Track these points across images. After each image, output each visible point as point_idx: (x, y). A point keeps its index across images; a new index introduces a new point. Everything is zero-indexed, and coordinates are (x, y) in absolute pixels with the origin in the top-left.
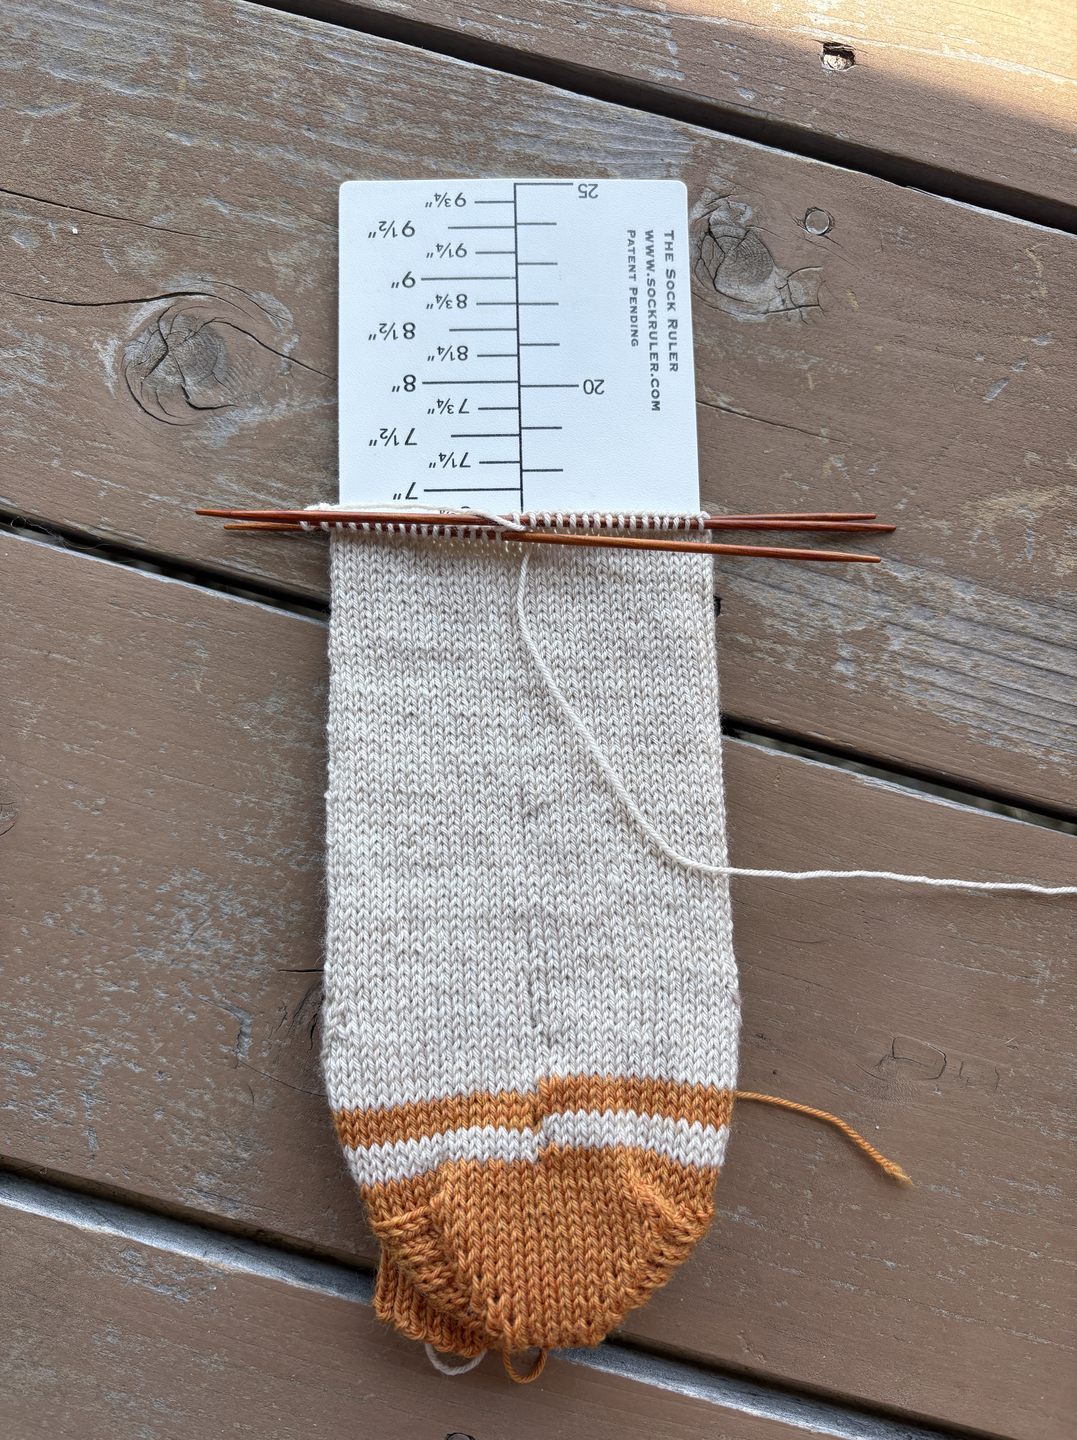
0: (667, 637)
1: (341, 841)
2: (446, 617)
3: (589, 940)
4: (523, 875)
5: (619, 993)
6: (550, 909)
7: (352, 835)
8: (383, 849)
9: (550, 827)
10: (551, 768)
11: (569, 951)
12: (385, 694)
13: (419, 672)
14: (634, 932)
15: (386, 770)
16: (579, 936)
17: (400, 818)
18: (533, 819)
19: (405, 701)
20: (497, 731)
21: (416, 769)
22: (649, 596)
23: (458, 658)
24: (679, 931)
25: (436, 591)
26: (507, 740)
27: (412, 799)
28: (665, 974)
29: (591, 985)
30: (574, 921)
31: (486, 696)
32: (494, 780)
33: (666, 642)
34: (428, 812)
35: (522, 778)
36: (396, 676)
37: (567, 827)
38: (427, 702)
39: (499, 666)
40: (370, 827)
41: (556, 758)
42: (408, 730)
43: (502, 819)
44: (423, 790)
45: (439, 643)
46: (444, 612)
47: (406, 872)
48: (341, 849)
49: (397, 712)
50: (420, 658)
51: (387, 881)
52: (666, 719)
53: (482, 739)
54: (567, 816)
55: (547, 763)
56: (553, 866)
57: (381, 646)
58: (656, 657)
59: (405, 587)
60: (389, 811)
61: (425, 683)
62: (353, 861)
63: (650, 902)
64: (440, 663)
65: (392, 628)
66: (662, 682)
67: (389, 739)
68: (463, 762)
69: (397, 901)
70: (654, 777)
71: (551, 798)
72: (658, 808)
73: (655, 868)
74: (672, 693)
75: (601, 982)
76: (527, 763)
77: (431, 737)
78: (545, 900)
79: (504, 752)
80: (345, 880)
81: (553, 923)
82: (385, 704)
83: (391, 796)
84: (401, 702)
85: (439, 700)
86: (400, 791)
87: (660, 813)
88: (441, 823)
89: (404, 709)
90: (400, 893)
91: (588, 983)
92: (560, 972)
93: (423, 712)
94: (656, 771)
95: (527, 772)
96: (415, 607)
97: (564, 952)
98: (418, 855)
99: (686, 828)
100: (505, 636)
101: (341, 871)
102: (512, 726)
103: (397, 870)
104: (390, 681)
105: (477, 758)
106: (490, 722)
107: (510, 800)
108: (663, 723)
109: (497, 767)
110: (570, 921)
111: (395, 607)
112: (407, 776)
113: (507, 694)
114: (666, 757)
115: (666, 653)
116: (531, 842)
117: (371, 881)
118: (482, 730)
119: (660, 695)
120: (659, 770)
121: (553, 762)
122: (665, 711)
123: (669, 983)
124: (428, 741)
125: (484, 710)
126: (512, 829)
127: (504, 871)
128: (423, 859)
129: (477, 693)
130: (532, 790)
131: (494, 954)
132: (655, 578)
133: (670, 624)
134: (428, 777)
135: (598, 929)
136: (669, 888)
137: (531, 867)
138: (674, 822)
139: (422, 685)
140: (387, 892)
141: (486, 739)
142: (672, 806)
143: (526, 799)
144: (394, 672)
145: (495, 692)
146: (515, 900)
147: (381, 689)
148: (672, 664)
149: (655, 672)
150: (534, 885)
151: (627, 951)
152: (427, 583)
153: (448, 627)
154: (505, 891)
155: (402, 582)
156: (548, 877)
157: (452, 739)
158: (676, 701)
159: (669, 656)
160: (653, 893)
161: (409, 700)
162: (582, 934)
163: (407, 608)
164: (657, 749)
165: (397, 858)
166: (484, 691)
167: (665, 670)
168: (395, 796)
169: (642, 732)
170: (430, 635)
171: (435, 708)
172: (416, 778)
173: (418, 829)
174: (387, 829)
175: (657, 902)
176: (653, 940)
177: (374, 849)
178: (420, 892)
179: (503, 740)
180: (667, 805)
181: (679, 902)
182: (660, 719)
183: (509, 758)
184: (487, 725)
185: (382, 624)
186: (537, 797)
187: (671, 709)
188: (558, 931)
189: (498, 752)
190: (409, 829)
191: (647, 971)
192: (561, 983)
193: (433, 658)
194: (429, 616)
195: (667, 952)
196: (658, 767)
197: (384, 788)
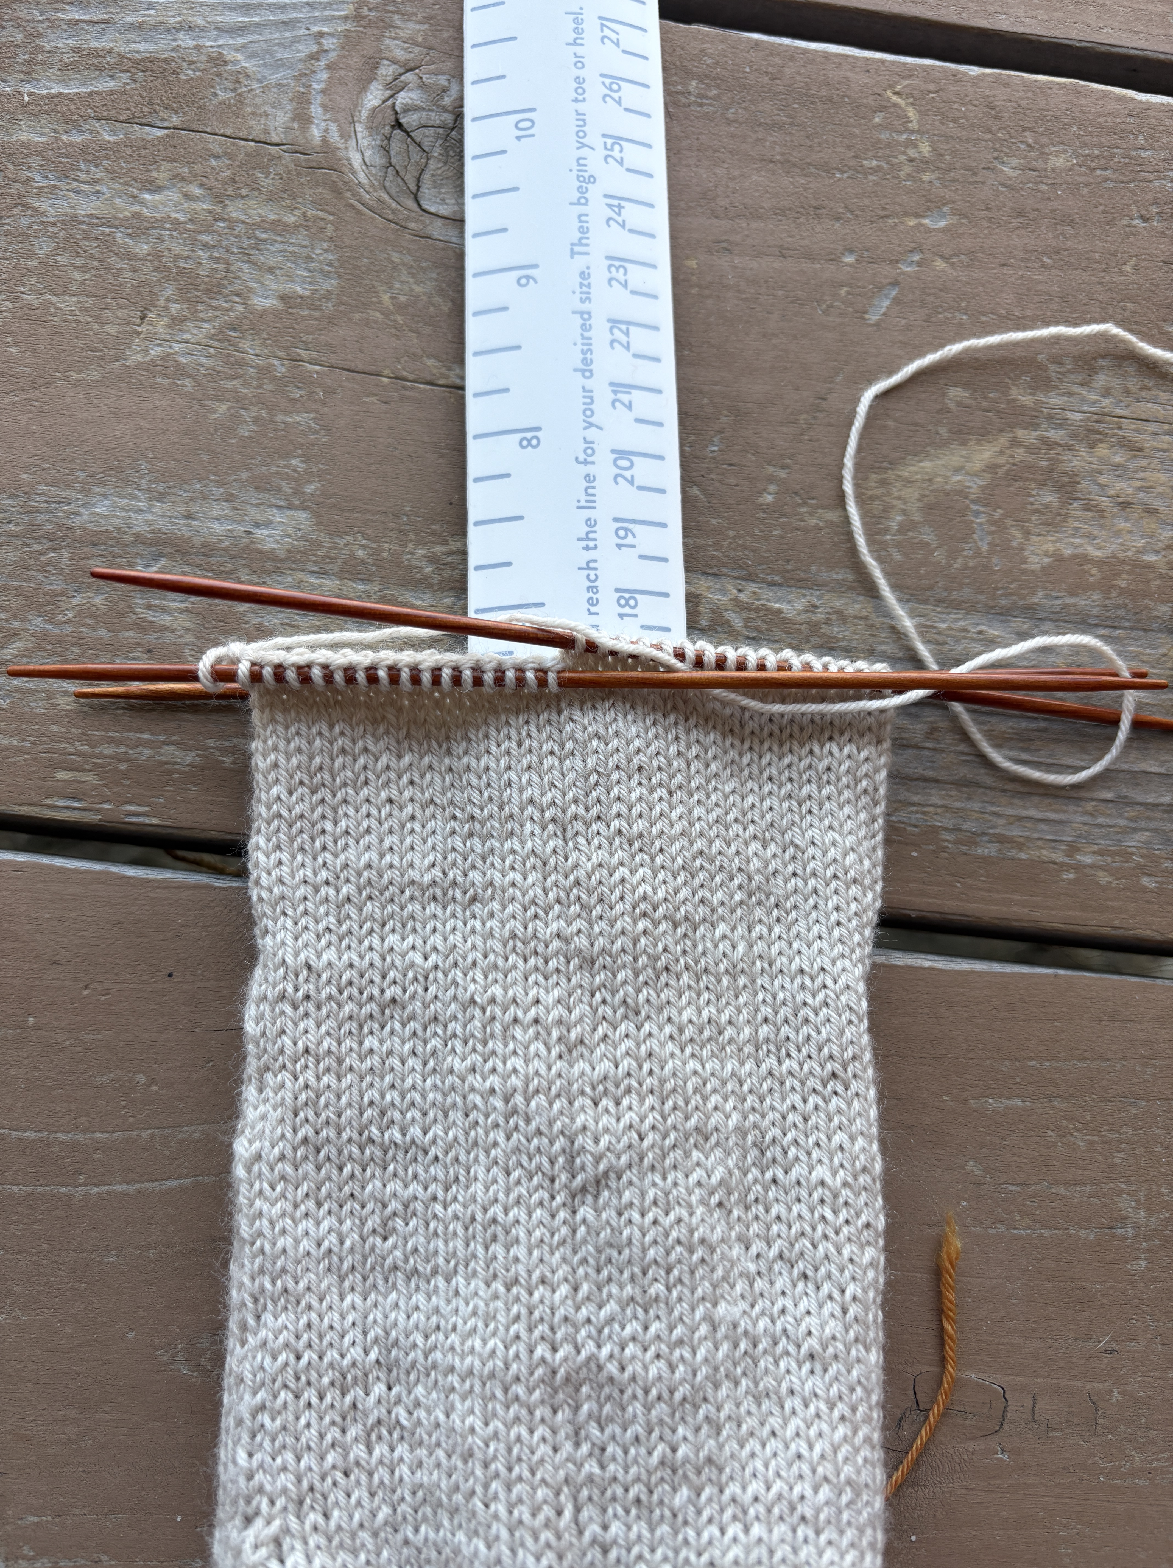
0: (814, 874)
1: (267, 1231)
2: (455, 824)
3: (681, 1431)
4: (569, 1302)
5: (730, 1533)
6: (612, 1368)
7: (288, 1221)
8: (342, 1243)
9: (620, 1214)
10: (625, 1102)
11: (643, 1451)
12: (351, 965)
13: (410, 925)
14: (754, 1409)
15: (349, 1105)
16: (661, 1422)
17: (369, 1188)
18: (589, 1199)
19: (384, 977)
20: (531, 1031)
21: (398, 1101)
22: (785, 805)
23: (474, 899)
24: (832, 1406)
25: (444, 779)
26: (549, 1051)
27: (391, 1153)
28: (808, 1493)
29: (680, 1518)
30: (654, 1392)
31: (515, 967)
32: (522, 1124)
33: (812, 882)
34: (415, 1177)
35: (573, 1120)
36: (371, 931)
37: (650, 1216)
38: (421, 979)
39: (541, 913)
40: (319, 1205)
41: (635, 1084)
42: (388, 1028)
43: (536, 1197)
44: (408, 1138)
45: (444, 873)
46: (454, 818)
47: (380, 1282)
48: (267, 1247)
49: (371, 998)
50: (412, 898)
51: (349, 1299)
52: (812, 1016)
53: (506, 1045)
54: (651, 1194)
55: (620, 1092)
56: (621, 1287)
57: (348, 881)
58: (795, 907)
59: (393, 775)
60: (352, 1176)
61: (419, 942)
62: (290, 1267)
63: (779, 1349)
64: (445, 908)
65: (368, 848)
66: (804, 949)
67: (355, 1046)
68: (473, 1089)
69: (365, 1333)
70: (791, 1117)
71: (624, 1159)
72: (794, 1173)
73: (789, 1284)
74: (823, 969)
75: (699, 1513)
76: (583, 1093)
77: (425, 1042)
78: (605, 1351)
79: (543, 1071)
80: (275, 1302)
81: (616, 1394)
82: (350, 983)
83: (355, 1150)
84: (377, 979)
85: (440, 975)
86: (371, 1140)
87: (799, 1183)
88: (434, 1198)
89: (383, 991)
90: (371, 1317)
91: (675, 1516)
92: (627, 1490)
93: (413, 997)
94: (794, 1107)
95: (583, 1109)
96: (409, 810)
97: (632, 1451)
98: (398, 1253)
99: (843, 1215)
100: (552, 861)
101: (268, 1285)
102: (560, 1022)
103: (365, 1279)
104: (361, 942)
105: (494, 1081)
106: (520, 1014)
107: (552, 1163)
108: (806, 1021)
109: (528, 1101)
110: (647, 1392)
111: (374, 812)
112: (383, 1113)
113: (553, 964)
114: (811, 1083)
115: (811, 901)
116: (585, 1241)
117: (321, 1300)
118: (505, 1029)
119: (802, 971)
120: (799, 1104)
121: (628, 1091)
122: (810, 1001)
123: (818, 1511)
124: (419, 1049)
125: (510, 993)
126: (553, 1216)
127: (537, 1295)
128: (406, 1260)
129: (500, 962)
130: (590, 1145)
131: (515, 1451)
132: (795, 776)
133: (819, 854)
134: (418, 1115)
135: (696, 1407)
136: (812, 1322)
137: (585, 1288)
138: (822, 1201)
139: (413, 947)
140: (350, 1319)
141: (511, 1046)
142: (821, 1172)
143: (578, 1161)
144: (368, 925)
145: (532, 961)
146: (554, 1350)
147: (345, 957)
148: (822, 920)
149: (794, 931)
150: (589, 1321)
151: (742, 1447)
152: (430, 767)
153: (459, 845)
154: (537, 1333)
155: (388, 768)
156: (611, 1307)
157: (458, 1045)
158: (829, 982)
159: (816, 907)
160: (785, 1331)
161: (392, 974)
162: (667, 1419)
163: (396, 812)
164: (796, 1066)
165: (365, 1258)
166: (512, 958)
167: (809, 930)
168: (362, 1150)
169: (772, 1036)
170: (431, 857)
171: (433, 989)
172: (397, 1115)
173: (400, 1207)
174: (347, 1208)
175: (791, 1349)
176: (786, 1423)
177: (326, 1244)
178: (402, 1318)
179: (542, 1047)
180: (811, 1169)
181: (831, 1350)
182: (801, 1014)
183: (551, 1083)
184: (515, 1020)
185: (351, 842)
186: (598, 1159)
187: (821, 996)
188: (623, 1409)
189: (531, 1070)
190: (385, 1206)
191: (778, 1486)
192: (627, 1512)
193: (435, 899)
194: (431, 825)
195: (811, 1447)
196: (796, 1098)
197: (345, 1136)
